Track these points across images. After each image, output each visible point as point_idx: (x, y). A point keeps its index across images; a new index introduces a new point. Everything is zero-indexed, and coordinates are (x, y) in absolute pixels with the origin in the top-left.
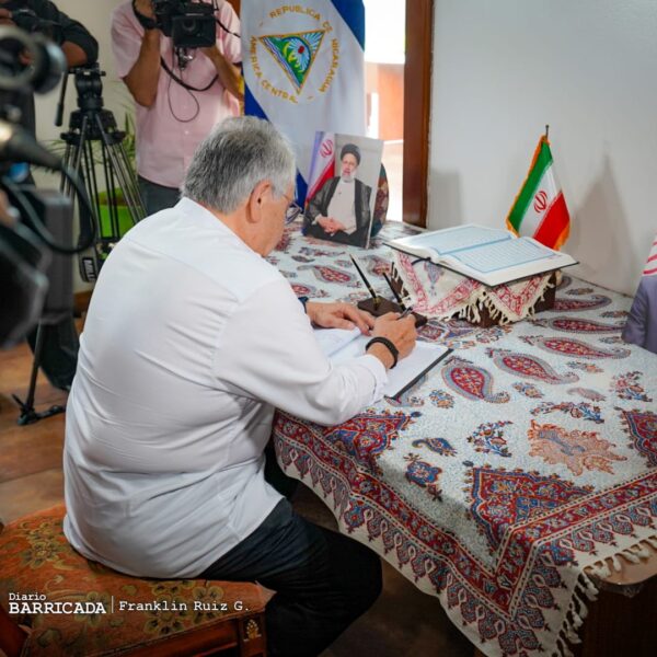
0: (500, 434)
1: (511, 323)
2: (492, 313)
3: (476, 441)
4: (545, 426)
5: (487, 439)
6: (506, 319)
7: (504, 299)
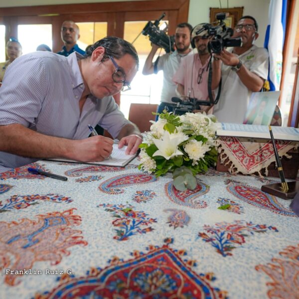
0: (33, 204)
1: (240, 173)
2: (223, 160)
3: (16, 199)
4: (74, 216)
5: (23, 201)
6: (236, 169)
7: (237, 153)
